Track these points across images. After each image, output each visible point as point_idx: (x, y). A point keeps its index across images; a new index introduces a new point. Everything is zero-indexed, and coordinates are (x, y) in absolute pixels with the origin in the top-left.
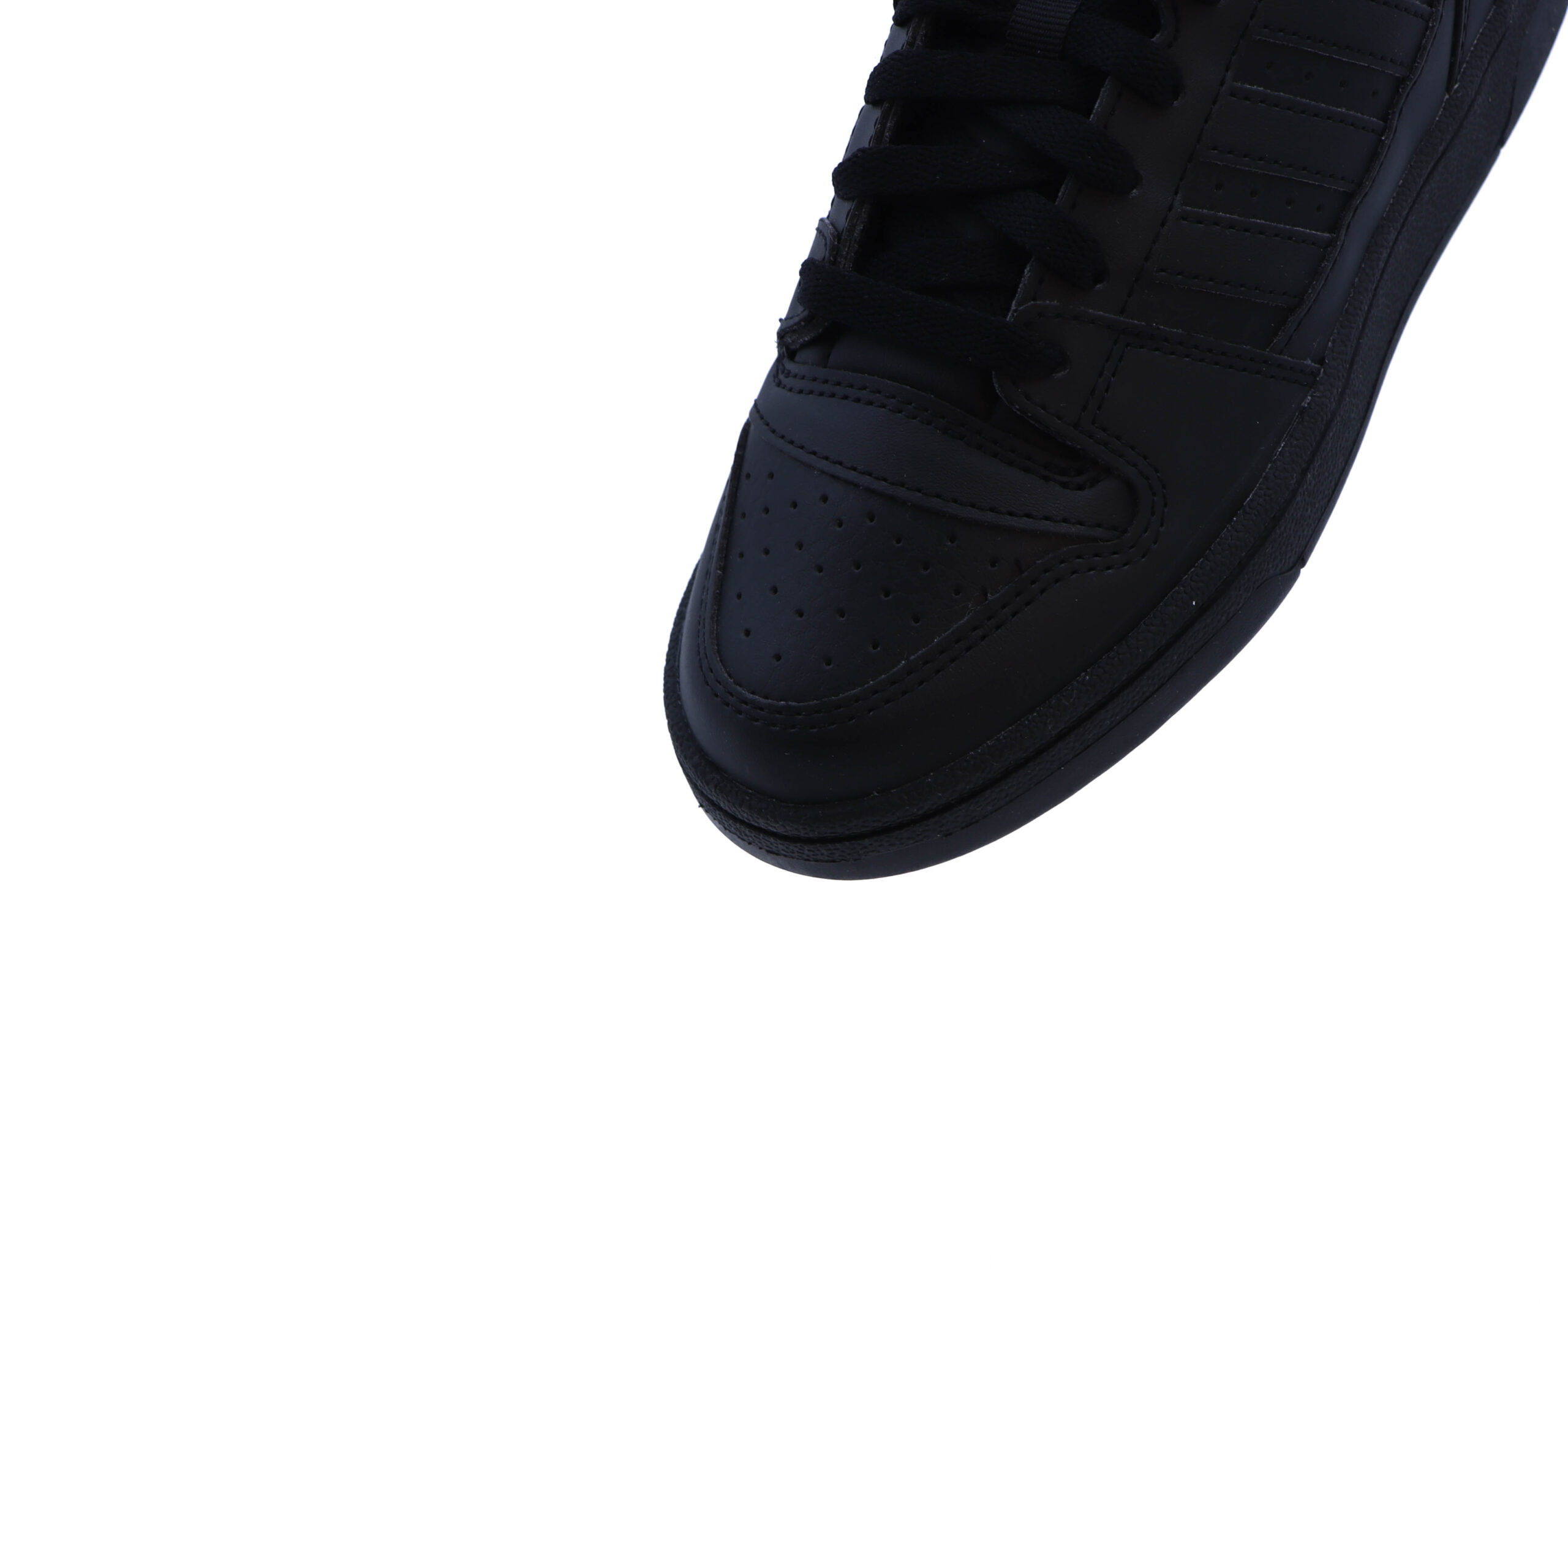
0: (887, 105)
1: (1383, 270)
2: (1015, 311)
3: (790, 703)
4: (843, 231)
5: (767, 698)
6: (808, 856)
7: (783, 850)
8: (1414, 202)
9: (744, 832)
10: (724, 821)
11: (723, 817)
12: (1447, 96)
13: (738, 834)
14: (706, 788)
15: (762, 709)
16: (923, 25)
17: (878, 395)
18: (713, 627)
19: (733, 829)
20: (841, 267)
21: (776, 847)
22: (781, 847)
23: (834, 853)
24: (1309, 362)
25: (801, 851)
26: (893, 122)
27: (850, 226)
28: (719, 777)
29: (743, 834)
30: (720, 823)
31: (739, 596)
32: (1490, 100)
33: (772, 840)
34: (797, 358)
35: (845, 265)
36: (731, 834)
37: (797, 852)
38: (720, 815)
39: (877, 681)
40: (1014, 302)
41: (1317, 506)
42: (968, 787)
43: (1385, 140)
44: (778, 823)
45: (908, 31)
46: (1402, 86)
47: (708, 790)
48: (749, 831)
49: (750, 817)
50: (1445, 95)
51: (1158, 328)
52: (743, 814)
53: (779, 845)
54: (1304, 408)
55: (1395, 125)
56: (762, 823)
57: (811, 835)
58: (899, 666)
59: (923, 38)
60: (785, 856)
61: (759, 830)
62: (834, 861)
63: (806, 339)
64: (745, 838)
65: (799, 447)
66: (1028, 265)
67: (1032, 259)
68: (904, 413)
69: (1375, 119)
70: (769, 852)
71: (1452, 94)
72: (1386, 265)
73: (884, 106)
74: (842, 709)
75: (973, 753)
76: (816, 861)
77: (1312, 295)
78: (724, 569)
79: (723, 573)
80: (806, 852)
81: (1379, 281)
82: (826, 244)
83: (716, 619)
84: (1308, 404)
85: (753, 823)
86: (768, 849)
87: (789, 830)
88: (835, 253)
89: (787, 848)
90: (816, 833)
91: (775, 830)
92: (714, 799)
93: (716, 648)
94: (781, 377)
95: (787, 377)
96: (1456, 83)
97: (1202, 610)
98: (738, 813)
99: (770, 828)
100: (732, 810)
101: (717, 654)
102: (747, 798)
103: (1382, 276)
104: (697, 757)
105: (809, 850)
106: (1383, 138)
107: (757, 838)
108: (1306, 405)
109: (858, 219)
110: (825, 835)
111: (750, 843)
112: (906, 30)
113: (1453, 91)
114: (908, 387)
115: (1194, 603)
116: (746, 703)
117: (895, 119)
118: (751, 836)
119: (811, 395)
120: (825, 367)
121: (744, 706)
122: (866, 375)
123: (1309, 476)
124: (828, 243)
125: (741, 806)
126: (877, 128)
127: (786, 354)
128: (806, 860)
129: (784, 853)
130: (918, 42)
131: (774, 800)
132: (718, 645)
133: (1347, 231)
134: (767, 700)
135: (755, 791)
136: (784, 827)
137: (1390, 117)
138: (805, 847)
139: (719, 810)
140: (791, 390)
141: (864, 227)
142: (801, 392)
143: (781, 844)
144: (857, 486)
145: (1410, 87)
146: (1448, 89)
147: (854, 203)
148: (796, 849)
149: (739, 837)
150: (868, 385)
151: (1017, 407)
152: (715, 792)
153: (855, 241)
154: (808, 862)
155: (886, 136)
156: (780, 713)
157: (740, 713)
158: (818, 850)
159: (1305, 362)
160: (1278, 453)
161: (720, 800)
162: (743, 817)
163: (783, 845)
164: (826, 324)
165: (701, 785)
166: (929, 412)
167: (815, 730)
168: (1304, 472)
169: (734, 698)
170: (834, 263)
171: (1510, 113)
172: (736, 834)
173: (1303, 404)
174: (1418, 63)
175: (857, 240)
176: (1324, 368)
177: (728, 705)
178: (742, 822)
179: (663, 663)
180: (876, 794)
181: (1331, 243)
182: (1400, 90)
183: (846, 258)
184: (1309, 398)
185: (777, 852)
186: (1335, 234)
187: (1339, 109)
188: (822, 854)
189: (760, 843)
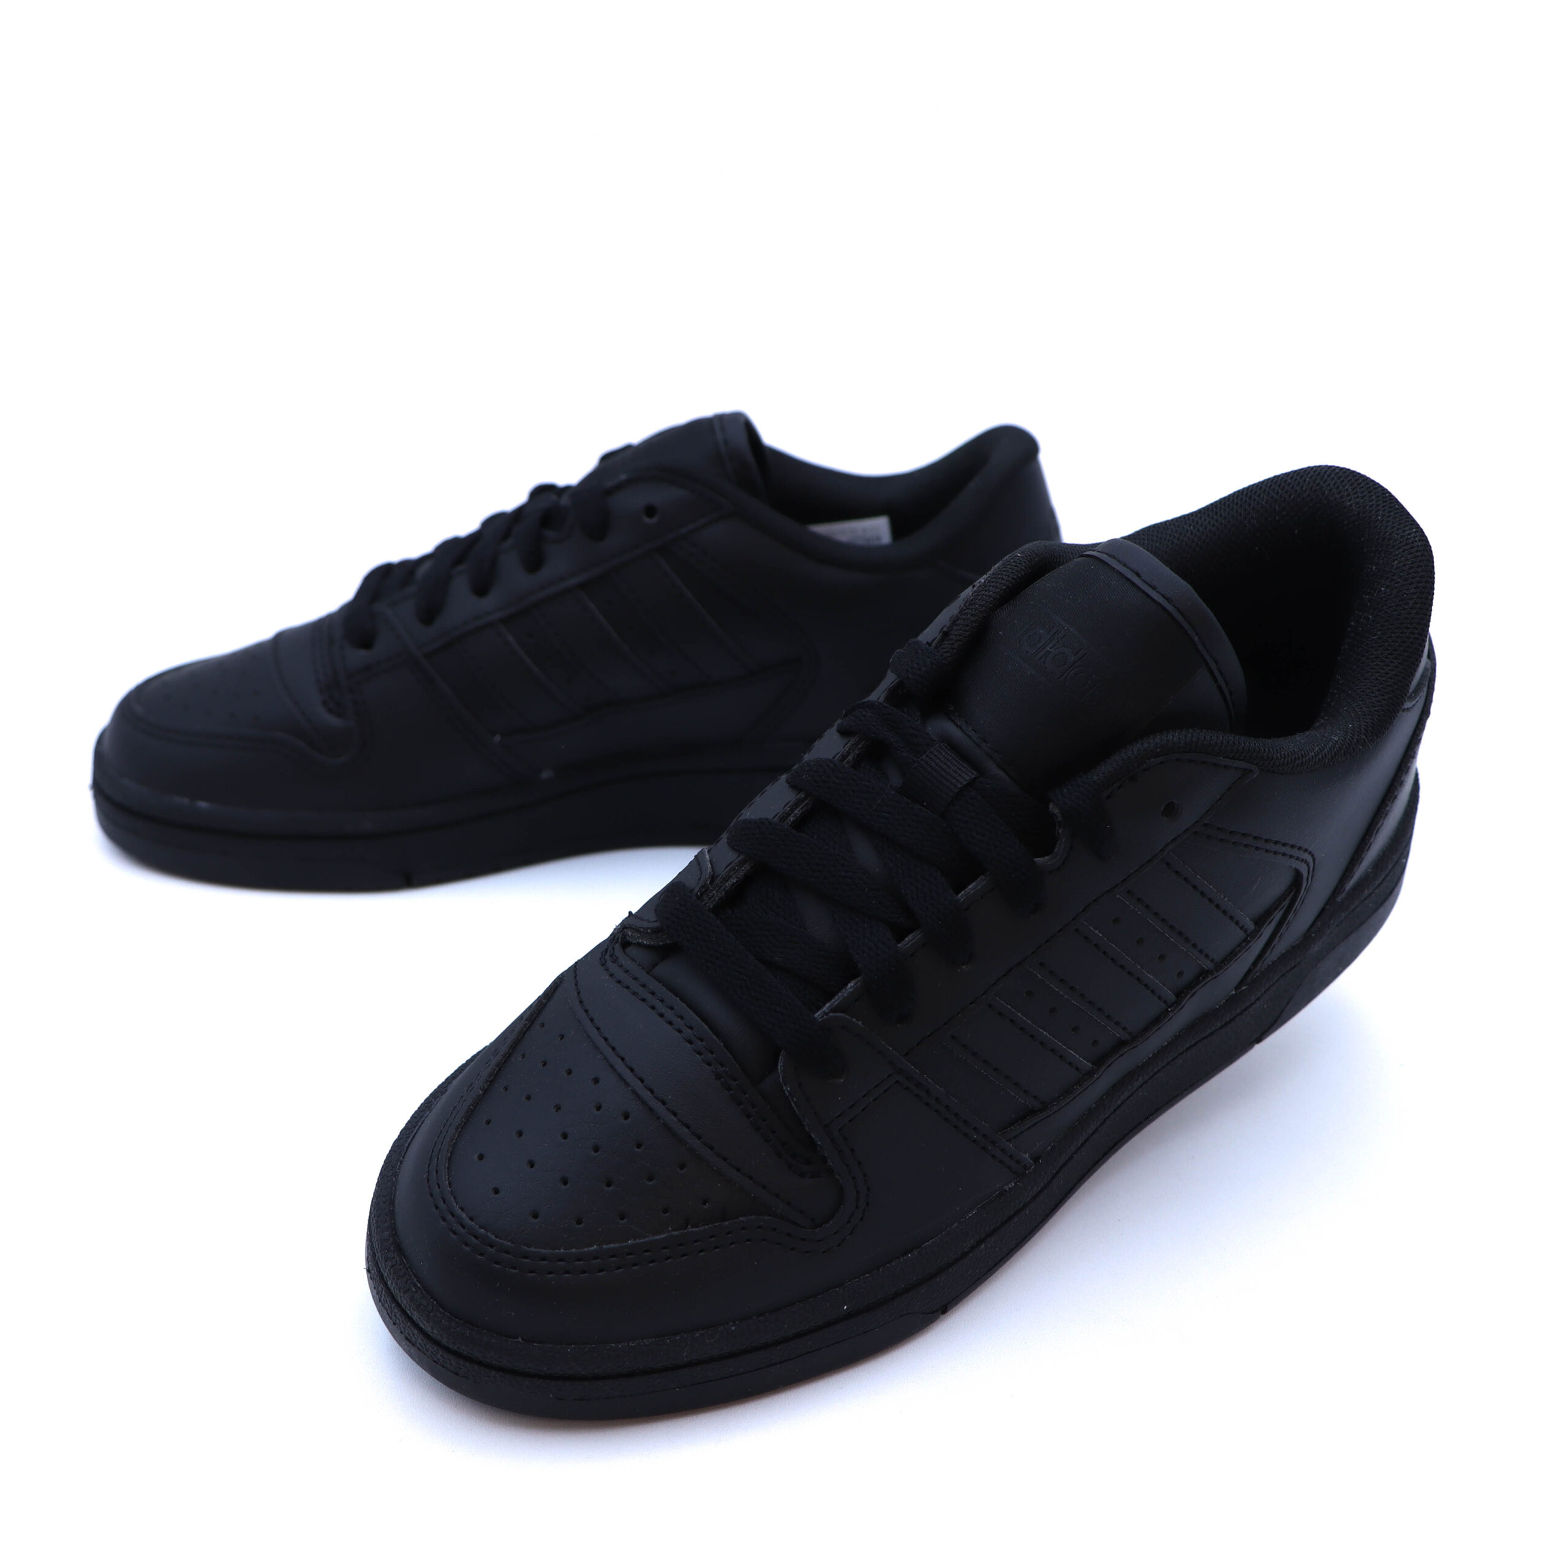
0: (803, 796)
1: (1119, 1107)
2: (826, 1014)
3: (489, 1234)
4: (718, 876)
5: (472, 1219)
6: (438, 1359)
7: (420, 1344)
8: (1168, 1063)
9: (395, 1313)
10: (383, 1296)
11: (384, 1292)
12: (1234, 992)
13: (389, 1312)
14: (383, 1262)
15: (463, 1227)
16: (860, 746)
17: (679, 1020)
18: (454, 1136)
19: (387, 1305)
20: (703, 903)
21: (416, 1339)
22: (419, 1341)
23: (460, 1368)
24: (1027, 1156)
25: (435, 1353)
26: (801, 812)
27: (726, 876)
28: (398, 1260)
29: (393, 1314)
30: (377, 1294)
31: (488, 1122)
32: (1265, 1006)
33: (416, 1332)
34: (629, 950)
35: (706, 903)
36: (382, 1308)
37: (431, 1352)
38: (382, 1288)
39: (568, 1251)
40: (828, 1005)
41: (977, 1271)
42: (596, 1370)
43: (1170, 1011)
44: (429, 1323)
45: (846, 744)
46: (1204, 976)
47: (383, 1265)
48: (400, 1315)
49: (408, 1306)
50: (1232, 991)
51: (927, 1080)
52: (404, 1301)
53: (419, 1339)
54: (1005, 1191)
55: (1184, 1003)
56: (415, 1316)
57: (451, 1346)
58: (591, 1248)
59: (856, 756)
60: (419, 1349)
61: (409, 1318)
62: (457, 1374)
63: (645, 943)
64: (394, 1318)
65: (596, 1028)
66: (853, 982)
67: (859, 979)
68: (693, 1046)
69: (1170, 992)
70: (407, 1339)
71: (1238, 992)
72: (1122, 1103)
73: (799, 795)
74: (528, 1260)
75: (614, 1345)
76: (443, 1367)
77: (1055, 1107)
78: (486, 1091)
79: (484, 1094)
80: (439, 1356)
81: (1111, 1114)
82: (700, 879)
83: (459, 1130)
84: (1010, 1188)
85: (408, 1312)
86: (407, 1336)
87: (435, 1333)
88: (704, 890)
89: (425, 1344)
90: (456, 1347)
91: (423, 1327)
92: (385, 1275)
93: (449, 1155)
94: (607, 957)
95: (613, 962)
96: (1245, 986)
97: (849, 1316)
98: (399, 1297)
99: (420, 1323)
100: (396, 1292)
101: (447, 1161)
102: (414, 1289)
103: (1115, 1110)
104: (388, 1233)
105: (441, 1356)
106: (1169, 1010)
107: (403, 1323)
108: (1007, 1189)
109: (735, 873)
110: (462, 1352)
111: (394, 1324)
112: (845, 742)
113: (1240, 990)
114: (706, 1027)
115: (845, 1307)
116: (453, 1215)
117: (804, 810)
118: (399, 1319)
119: (625, 990)
120: (648, 973)
121: (450, 1217)
122: (678, 998)
123: (983, 1246)
124: (702, 879)
125: (405, 1293)
126: (786, 810)
127: (620, 941)
128: (435, 1362)
129: (420, 1347)
130: (850, 758)
131: (435, 1303)
132: (452, 1153)
133: (1107, 1068)
134: (470, 1222)
135: (423, 1287)
136: (432, 1329)
137: (1183, 995)
138: (440, 1351)
139: (383, 1285)
140: (611, 975)
141: (737, 881)
142: (619, 982)
143: (421, 1339)
144: (627, 1085)
145: (1209, 979)
146: (1236, 988)
147: (740, 858)
148: (431, 1349)
149: (388, 1314)
150: (676, 1007)
151: (789, 1089)
152: (390, 1270)
153: (724, 889)
154: (435, 1364)
155: (790, 820)
156: (476, 1237)
157: (444, 1220)
158: (450, 1360)
159: (1024, 1155)
160: (967, 1217)
161: (390, 1279)
162: (402, 1302)
163: (423, 1341)
164: (668, 941)
165: (380, 1257)
166: (714, 1055)
167: (498, 1266)
168: (980, 1242)
169: (445, 1206)
170: (699, 898)
171: (1275, 1021)
172: (387, 1310)
173: (1005, 1187)
174: (1225, 964)
175: (727, 889)
176: (1035, 1165)
177: (437, 1208)
178: (399, 1305)
179: (395, 1135)
180: (520, 1339)
181: (1090, 1074)
182: (1201, 978)
183: (710, 899)
184: (1013, 1184)
185: (414, 1343)
186: (1096, 1066)
187: (1149, 975)
188: (451, 1364)
189: (404, 1328)
